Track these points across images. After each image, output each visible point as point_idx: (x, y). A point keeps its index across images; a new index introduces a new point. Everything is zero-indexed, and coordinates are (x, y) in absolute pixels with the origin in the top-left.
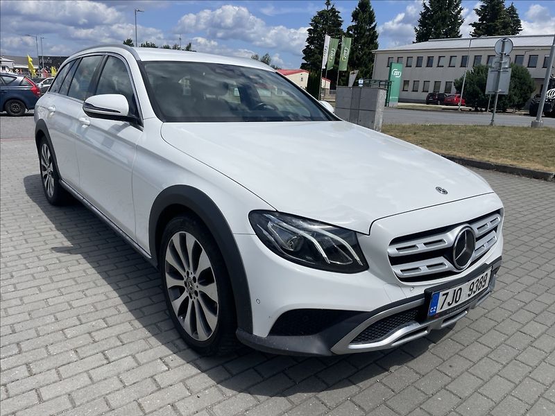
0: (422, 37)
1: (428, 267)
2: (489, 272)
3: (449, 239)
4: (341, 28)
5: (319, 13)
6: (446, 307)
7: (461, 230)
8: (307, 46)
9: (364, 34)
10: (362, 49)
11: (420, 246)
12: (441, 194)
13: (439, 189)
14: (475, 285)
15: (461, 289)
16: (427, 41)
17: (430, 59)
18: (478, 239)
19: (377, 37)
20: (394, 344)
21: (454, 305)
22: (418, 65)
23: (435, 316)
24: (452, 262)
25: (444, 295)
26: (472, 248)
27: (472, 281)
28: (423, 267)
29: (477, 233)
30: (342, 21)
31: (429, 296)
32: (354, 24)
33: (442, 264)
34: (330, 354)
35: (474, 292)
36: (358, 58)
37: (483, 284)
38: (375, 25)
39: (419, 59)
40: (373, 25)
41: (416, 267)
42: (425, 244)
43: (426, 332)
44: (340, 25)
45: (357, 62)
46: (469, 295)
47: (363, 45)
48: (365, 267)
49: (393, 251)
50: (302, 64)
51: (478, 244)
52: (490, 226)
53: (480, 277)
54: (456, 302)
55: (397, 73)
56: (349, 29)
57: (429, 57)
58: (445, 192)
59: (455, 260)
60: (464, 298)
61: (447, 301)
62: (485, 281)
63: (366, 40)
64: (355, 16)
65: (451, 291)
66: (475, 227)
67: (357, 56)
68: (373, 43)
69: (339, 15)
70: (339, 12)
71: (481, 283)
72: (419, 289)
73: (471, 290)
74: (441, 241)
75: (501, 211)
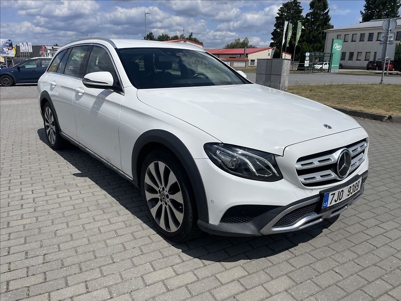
0: (366, 18)
1: (321, 176)
2: (360, 180)
3: (334, 158)
4: (302, 14)
5: (284, 5)
6: (333, 203)
7: (342, 152)
8: (275, 30)
9: (319, 18)
10: (317, 30)
11: (316, 163)
12: (327, 129)
13: (326, 126)
14: (352, 188)
15: (343, 191)
16: (369, 21)
17: (371, 35)
18: (353, 158)
19: (330, 20)
20: (301, 228)
21: (339, 201)
22: (361, 40)
23: (327, 209)
24: (336, 173)
25: (332, 194)
26: (349, 163)
27: (350, 186)
28: (318, 176)
29: (352, 154)
30: (302, 10)
31: (322, 196)
32: (311, 11)
33: (330, 175)
34: (260, 235)
35: (351, 193)
36: (314, 37)
37: (357, 188)
38: (328, 11)
39: (362, 35)
40: (326, 11)
41: (313, 176)
42: (319, 161)
43: (321, 219)
44: (301, 12)
45: (313, 39)
46: (348, 195)
47: (318, 26)
48: (281, 177)
49: (299, 166)
50: (271, 43)
51: (353, 162)
52: (359, 150)
53: (355, 183)
54: (340, 199)
55: (338, 47)
56: (308, 15)
57: (370, 34)
58: (330, 127)
59: (338, 171)
60: (345, 197)
61: (334, 199)
62: (358, 186)
63: (320, 22)
64: (312, 5)
65: (336, 192)
66: (350, 150)
67: (313, 35)
68: (326, 25)
69: (300, 5)
70: (300, 3)
71: (356, 187)
72: (316, 191)
73: (349, 192)
74: (329, 159)
75: (367, 140)
